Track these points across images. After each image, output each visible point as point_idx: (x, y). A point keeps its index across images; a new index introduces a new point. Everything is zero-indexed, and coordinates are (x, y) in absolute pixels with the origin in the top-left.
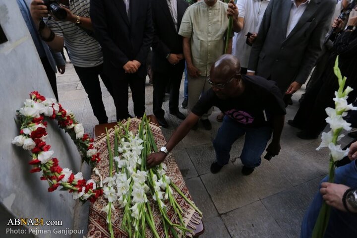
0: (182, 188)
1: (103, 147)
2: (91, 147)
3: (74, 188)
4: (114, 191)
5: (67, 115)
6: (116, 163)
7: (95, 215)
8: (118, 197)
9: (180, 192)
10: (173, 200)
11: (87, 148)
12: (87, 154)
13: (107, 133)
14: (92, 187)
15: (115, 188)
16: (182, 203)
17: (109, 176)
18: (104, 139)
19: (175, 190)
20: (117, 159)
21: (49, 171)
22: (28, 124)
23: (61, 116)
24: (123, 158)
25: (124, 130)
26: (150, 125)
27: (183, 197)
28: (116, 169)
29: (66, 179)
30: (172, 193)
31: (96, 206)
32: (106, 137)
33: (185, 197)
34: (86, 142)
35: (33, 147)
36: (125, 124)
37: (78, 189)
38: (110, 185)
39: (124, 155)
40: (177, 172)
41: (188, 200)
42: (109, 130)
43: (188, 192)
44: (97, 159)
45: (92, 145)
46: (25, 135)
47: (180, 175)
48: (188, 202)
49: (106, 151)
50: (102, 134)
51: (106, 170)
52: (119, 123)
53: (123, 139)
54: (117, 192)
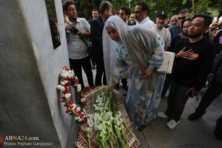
0: (129, 126)
1: (88, 99)
2: (83, 97)
3: (76, 114)
4: (93, 121)
5: (76, 79)
6: (94, 108)
7: (82, 132)
8: (94, 125)
9: (128, 128)
10: (124, 132)
11: (81, 97)
12: (81, 101)
13: (91, 92)
14: (83, 116)
15: (93, 120)
16: (128, 134)
17: (90, 114)
18: (89, 95)
19: (125, 127)
20: (95, 105)
21: (68, 103)
22: (63, 80)
23: (73, 79)
24: (98, 106)
25: (99, 91)
26: (114, 90)
27: (129, 131)
28: (94, 111)
29: (74, 108)
30: (123, 128)
31: (82, 128)
32: (90, 94)
33: (130, 131)
34: (81, 94)
35: (64, 91)
36: (100, 88)
37: (78, 115)
38: (90, 118)
39: (99, 104)
40: (127, 117)
41: (132, 133)
42: (92, 90)
43: (132, 129)
44: (85, 104)
45: (84, 96)
46: (62, 85)
47: (128, 119)
48: (131, 134)
49: (90, 101)
50: (88, 92)
51: (88, 110)
52: (97, 87)
53: (99, 96)
54: (94, 122)
